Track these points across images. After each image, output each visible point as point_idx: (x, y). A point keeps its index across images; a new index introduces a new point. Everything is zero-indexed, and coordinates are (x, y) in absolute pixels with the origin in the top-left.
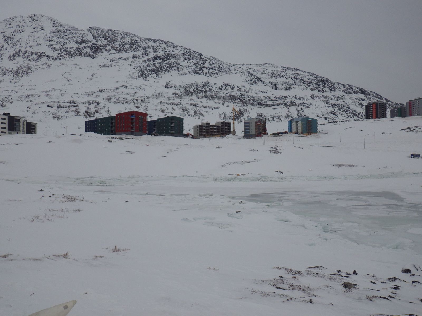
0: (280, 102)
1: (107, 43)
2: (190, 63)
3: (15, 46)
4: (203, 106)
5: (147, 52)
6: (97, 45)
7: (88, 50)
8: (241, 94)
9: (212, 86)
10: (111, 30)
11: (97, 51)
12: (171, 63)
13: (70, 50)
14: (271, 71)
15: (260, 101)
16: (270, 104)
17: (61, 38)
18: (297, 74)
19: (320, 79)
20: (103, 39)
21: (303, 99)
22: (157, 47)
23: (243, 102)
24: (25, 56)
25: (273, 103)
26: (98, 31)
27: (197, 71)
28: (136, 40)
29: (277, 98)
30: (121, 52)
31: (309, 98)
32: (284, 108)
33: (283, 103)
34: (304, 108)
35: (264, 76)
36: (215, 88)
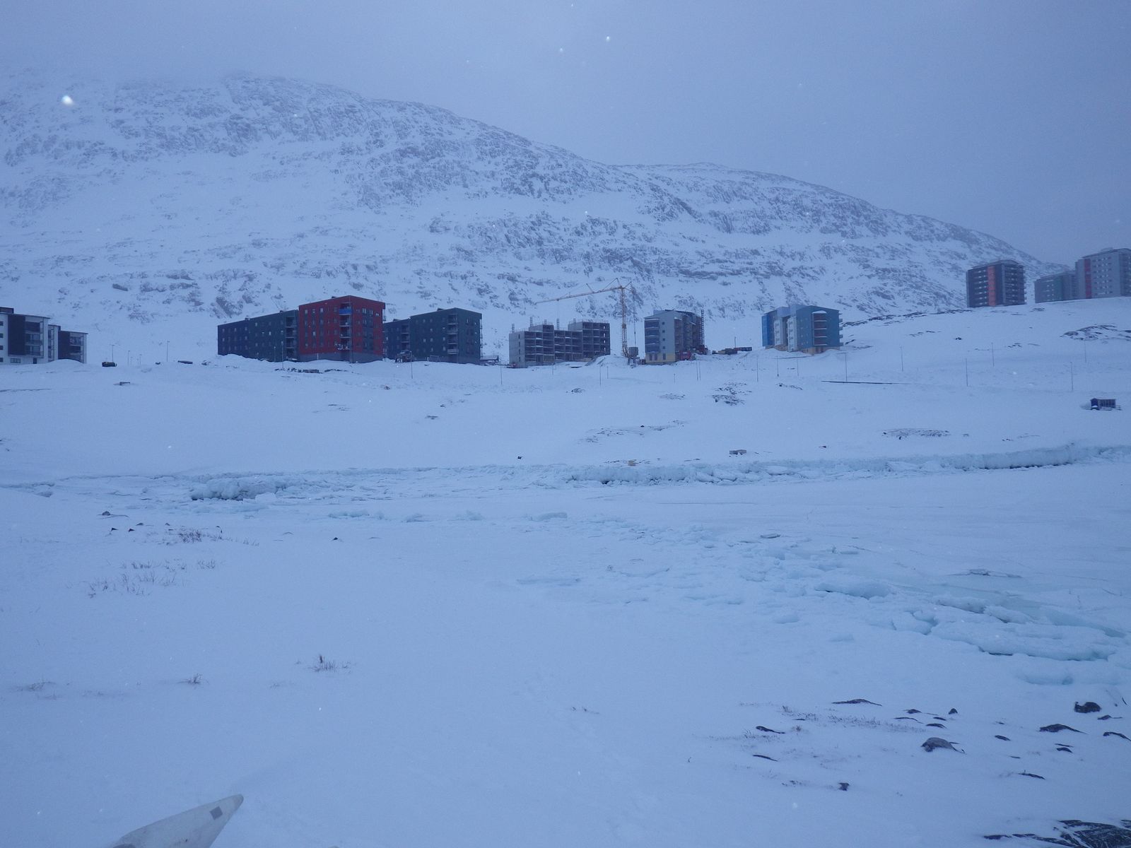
0: (740, 264)
1: (270, 114)
2: (497, 164)
3: (23, 126)
4: (533, 281)
5: (381, 136)
6: (244, 120)
7: (221, 134)
8: (634, 247)
9: (557, 225)
10: (281, 79)
11: (245, 136)
12: (445, 167)
13: (173, 133)
14: (716, 183)
15: (686, 265)
16: (713, 273)
17: (146, 103)
18: (784, 189)
19: (846, 201)
20: (260, 103)
21: (802, 256)
22: (408, 123)
23: (641, 269)
24: (50, 152)
25: (721, 270)
26: (248, 82)
27: (516, 186)
28: (350, 105)
29: (732, 254)
30: (310, 138)
31: (819, 255)
32: (750, 281)
33: (748, 269)
34: (804, 280)
35: (694, 195)
36: (565, 230)
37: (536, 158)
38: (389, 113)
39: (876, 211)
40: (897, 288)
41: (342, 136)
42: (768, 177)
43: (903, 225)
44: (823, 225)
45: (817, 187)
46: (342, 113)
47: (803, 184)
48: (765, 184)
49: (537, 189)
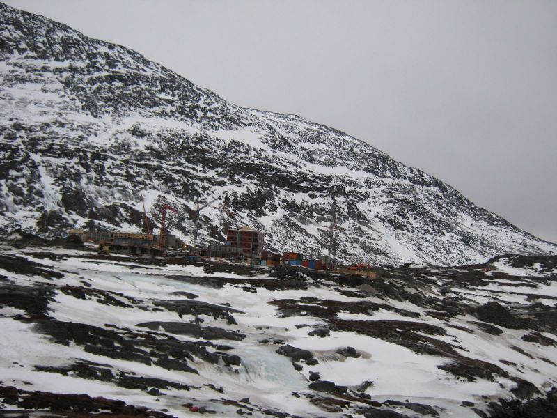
0: (321, 185)
1: (20, 36)
2: (174, 96)
4: (197, 177)
5: (97, 64)
6: (2, 37)
8: (260, 164)
9: (213, 143)
10: (29, 14)
12: (139, 91)
14: (304, 130)
15: (290, 180)
16: (305, 188)
18: (343, 140)
19: (378, 153)
20: (12, 27)
21: (355, 184)
22: (116, 59)
23: (264, 179)
25: (310, 187)
27: (186, 112)
28: (76, 40)
29: (317, 177)
30: (47, 57)
31: (364, 185)
32: (327, 196)
33: (326, 188)
34: (356, 200)
35: (292, 135)
36: (218, 147)
37: (199, 95)
38: (103, 49)
39: (394, 162)
40: (410, 213)
41: (70, 60)
42: (333, 130)
43: (407, 173)
44: (366, 166)
45: (361, 142)
46: (70, 44)
47: (353, 138)
48: (332, 135)
49: (199, 116)
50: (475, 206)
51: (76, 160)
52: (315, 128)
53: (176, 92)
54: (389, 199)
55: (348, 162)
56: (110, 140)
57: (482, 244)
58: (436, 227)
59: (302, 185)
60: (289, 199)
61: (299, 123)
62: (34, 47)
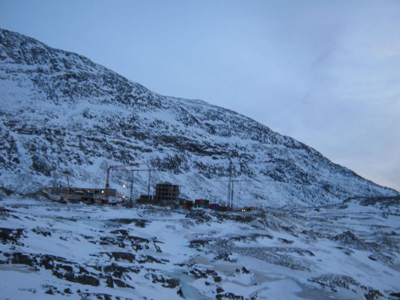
0: (221, 150)
2: (113, 88)
4: (131, 147)
5: (58, 66)
8: (177, 136)
9: (142, 121)
12: (89, 86)
14: (207, 111)
15: (199, 147)
18: (236, 117)
19: (261, 126)
21: (245, 149)
22: (71, 62)
23: (179, 147)
25: (213, 151)
27: (122, 100)
28: (42, 49)
29: (218, 145)
30: (21, 62)
31: (252, 149)
32: (225, 158)
33: (225, 153)
34: (247, 160)
35: (199, 115)
36: (146, 124)
37: (131, 88)
38: (62, 56)
39: (272, 132)
40: (286, 169)
41: (38, 64)
42: (228, 110)
43: (282, 140)
44: (252, 136)
45: (249, 118)
46: (38, 52)
47: (243, 116)
48: (228, 114)
49: (132, 102)
50: (332, 163)
51: (43, 136)
52: (215, 109)
53: (115, 85)
54: (270, 159)
55: (240, 133)
56: (67, 121)
57: (338, 189)
58: (304, 178)
59: (207, 150)
60: (198, 161)
61: (204, 106)
62: (11, 55)
